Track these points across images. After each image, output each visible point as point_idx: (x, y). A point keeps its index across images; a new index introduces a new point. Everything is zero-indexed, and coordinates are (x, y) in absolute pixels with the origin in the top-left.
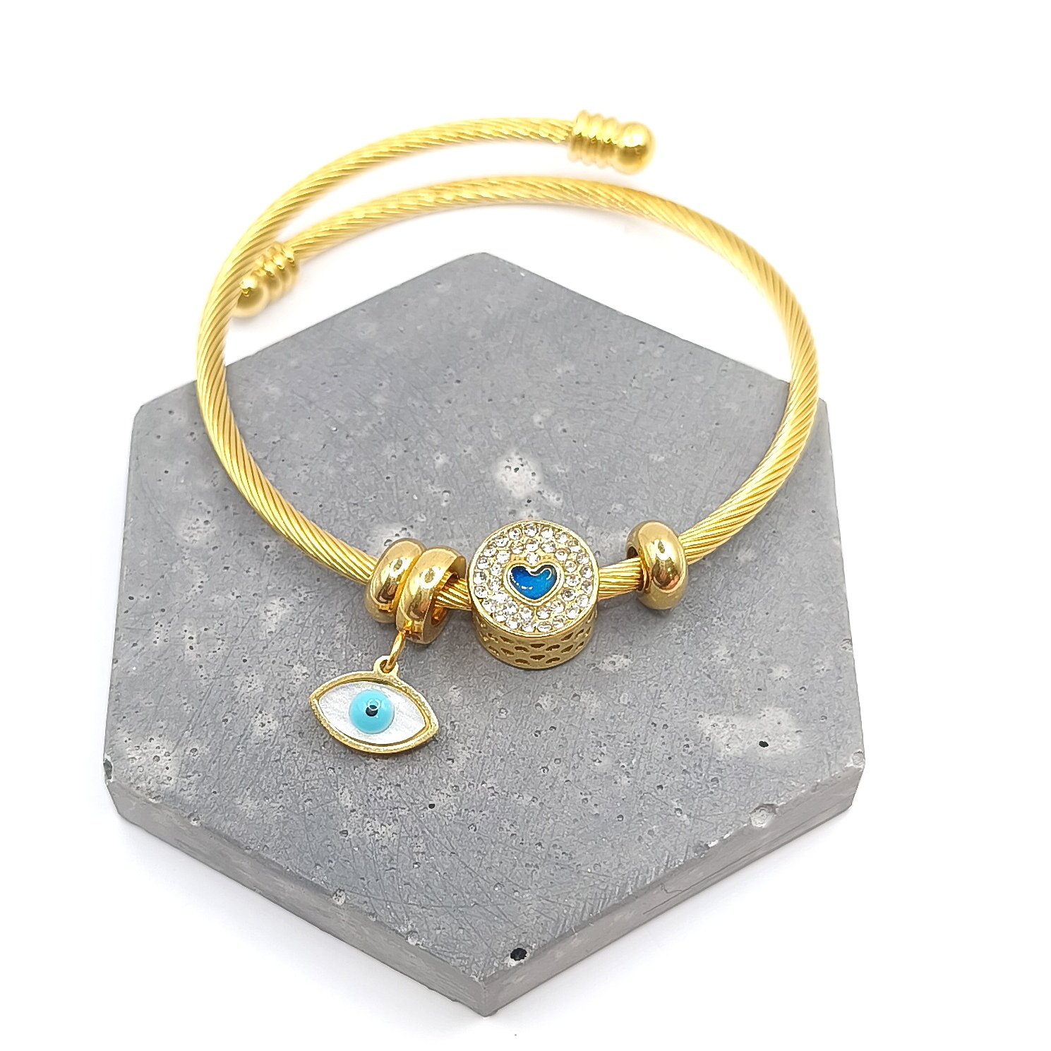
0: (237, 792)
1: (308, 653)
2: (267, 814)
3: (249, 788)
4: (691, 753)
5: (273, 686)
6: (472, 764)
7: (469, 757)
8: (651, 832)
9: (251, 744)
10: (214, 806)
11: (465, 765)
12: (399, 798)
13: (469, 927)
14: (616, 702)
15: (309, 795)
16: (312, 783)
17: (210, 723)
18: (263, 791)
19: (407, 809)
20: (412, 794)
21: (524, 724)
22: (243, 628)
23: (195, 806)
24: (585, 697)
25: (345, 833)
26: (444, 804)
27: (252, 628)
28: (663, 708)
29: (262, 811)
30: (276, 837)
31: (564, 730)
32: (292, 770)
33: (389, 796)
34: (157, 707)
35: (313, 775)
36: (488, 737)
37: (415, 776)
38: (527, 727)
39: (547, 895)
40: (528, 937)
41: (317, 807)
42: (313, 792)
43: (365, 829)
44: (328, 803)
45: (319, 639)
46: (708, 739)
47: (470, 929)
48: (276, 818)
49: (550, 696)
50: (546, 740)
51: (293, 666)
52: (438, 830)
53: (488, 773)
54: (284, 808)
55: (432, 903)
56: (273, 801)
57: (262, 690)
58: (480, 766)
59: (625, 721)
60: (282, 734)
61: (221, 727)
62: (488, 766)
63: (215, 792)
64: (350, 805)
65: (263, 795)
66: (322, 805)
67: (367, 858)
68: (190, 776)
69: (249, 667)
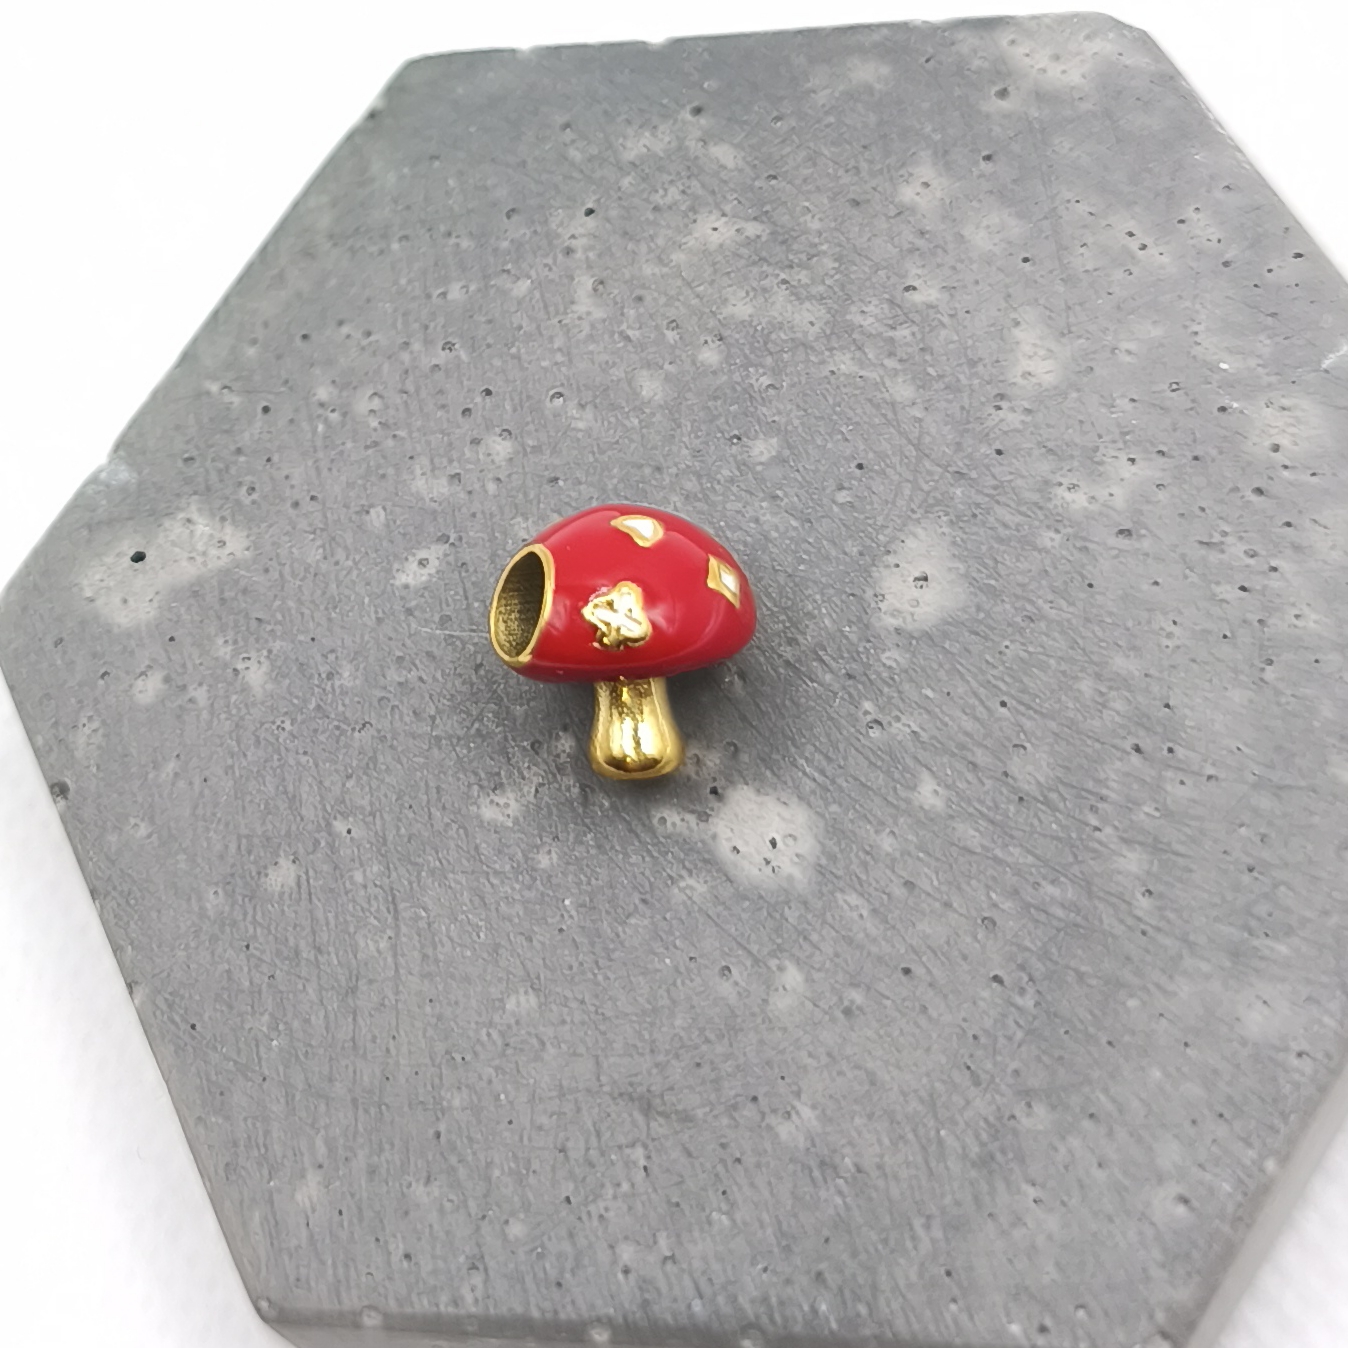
24: (441, 487)
26: (574, 223)
28: (311, 533)
31: (449, 419)
49: (497, 459)
59: (360, 482)
60: (885, 188)
69: (1011, 255)
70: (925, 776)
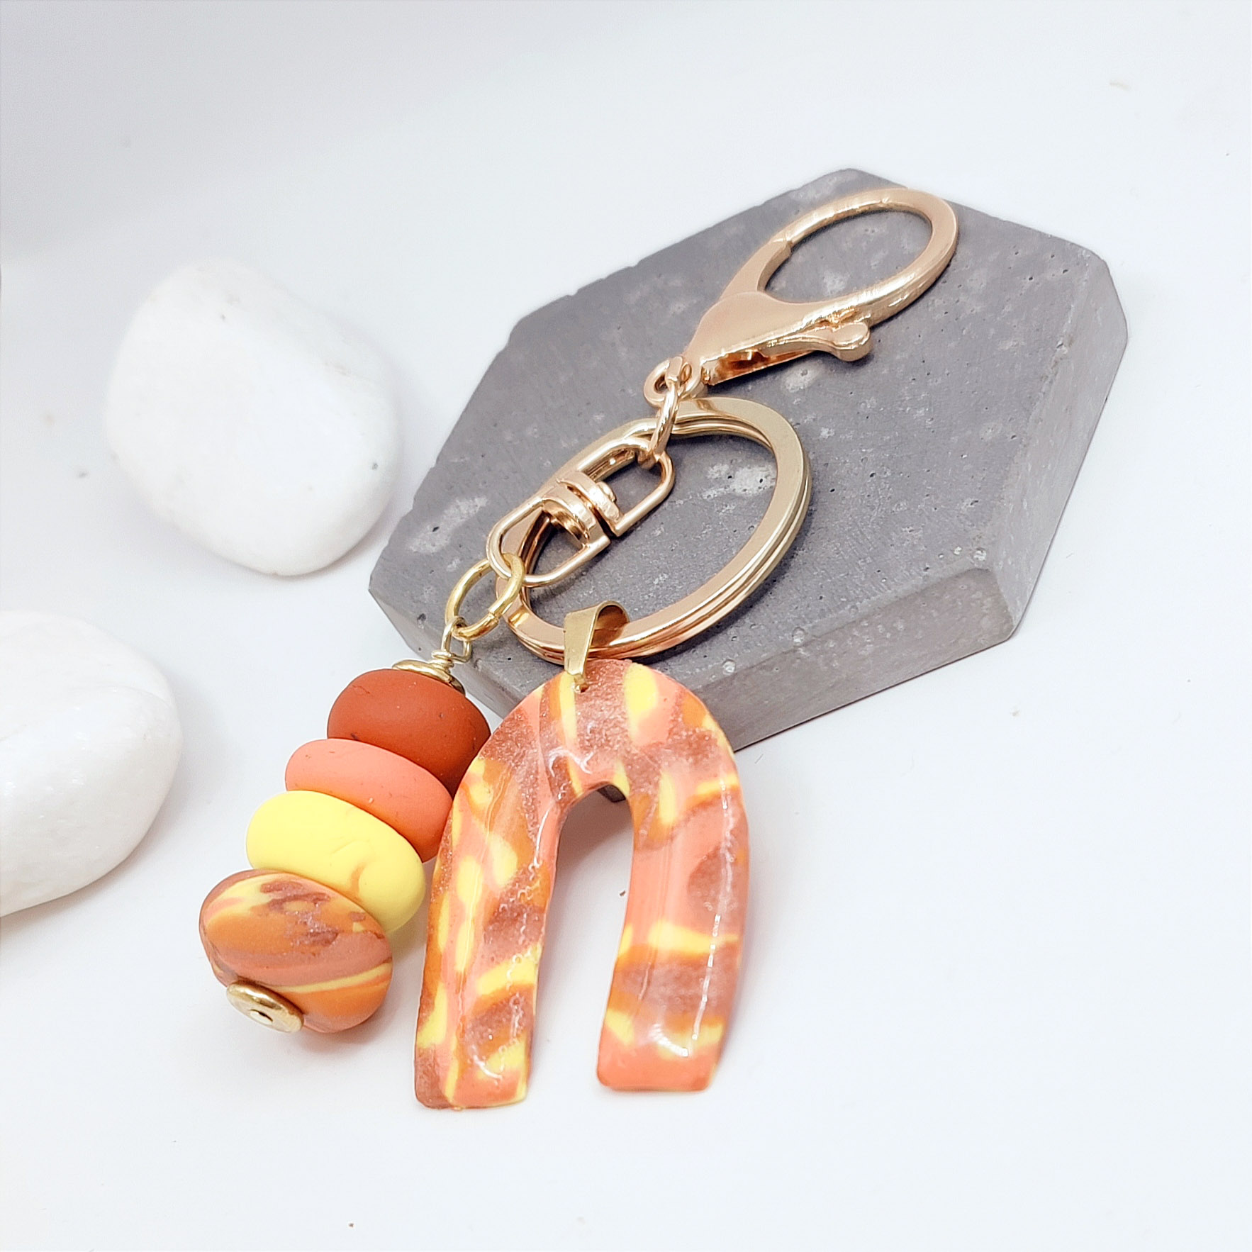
70: (823, 429)
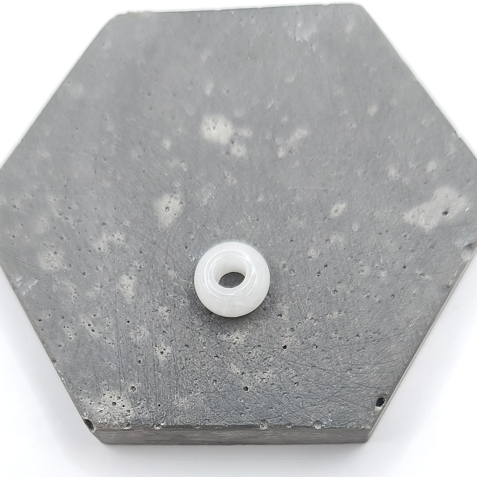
0: (172, 399)
1: (162, 298)
2: (196, 401)
3: (177, 393)
4: (410, 239)
5: (154, 327)
6: (292, 311)
7: (288, 308)
8: (414, 295)
9: (162, 367)
10: (163, 414)
11: (289, 314)
12: (264, 352)
13: (346, 402)
14: (351, 232)
15: (213, 378)
16: (210, 370)
17: (132, 368)
18: (186, 390)
19: (272, 356)
20: (270, 346)
21: (308, 273)
22: (115, 303)
23: (153, 419)
24: (333, 239)
25: (246, 389)
26: (291, 342)
27: (121, 301)
28: (379, 221)
29: (192, 401)
30: (209, 411)
31: (332, 264)
32: (194, 370)
33: (258, 355)
34: (95, 375)
35: (208, 366)
36: (293, 291)
37: (265, 336)
38: (311, 273)
39: (378, 361)
40: (381, 390)
41: (222, 382)
42: (214, 376)
43: (256, 380)
44: (226, 377)
45: (163, 286)
46: (414, 226)
47: (347, 403)
48: (202, 401)
49: (313, 249)
50: (326, 275)
51: (157, 310)
52: (297, 358)
53: (305, 311)
54: (203, 393)
55: (317, 400)
56: (195, 392)
57: (148, 333)
58: (298, 310)
59: (363, 240)
60: (176, 353)
61: (139, 366)
62: (302, 307)
63: (159, 405)
64: (239, 371)
65: (187, 392)
66: (223, 379)
67: (266, 395)
68: (139, 404)
69: (133, 324)
70: (168, 149)
